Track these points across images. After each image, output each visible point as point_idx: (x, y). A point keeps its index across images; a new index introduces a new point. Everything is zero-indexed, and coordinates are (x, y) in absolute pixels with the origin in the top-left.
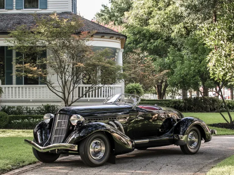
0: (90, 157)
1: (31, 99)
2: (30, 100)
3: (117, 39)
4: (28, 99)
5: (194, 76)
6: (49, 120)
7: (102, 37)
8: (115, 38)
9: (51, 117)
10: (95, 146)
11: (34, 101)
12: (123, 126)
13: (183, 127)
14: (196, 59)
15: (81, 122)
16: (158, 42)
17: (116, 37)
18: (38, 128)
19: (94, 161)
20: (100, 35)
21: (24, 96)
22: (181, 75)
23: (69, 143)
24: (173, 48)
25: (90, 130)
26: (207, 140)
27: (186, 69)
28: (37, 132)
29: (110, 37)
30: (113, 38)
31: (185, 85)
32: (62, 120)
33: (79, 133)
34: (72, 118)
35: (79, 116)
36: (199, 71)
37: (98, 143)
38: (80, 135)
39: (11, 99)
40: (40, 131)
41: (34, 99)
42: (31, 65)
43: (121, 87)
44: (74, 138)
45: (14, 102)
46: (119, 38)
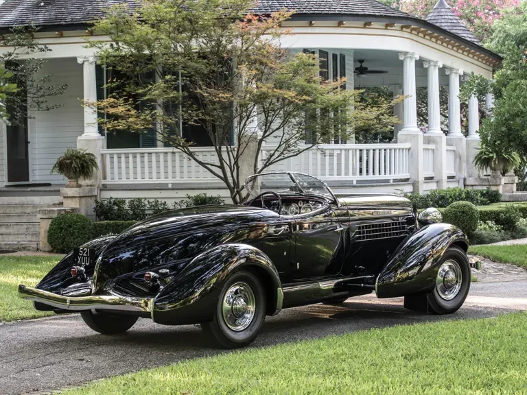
1: (170, 181)
2: (167, 184)
3: (404, 29)
4: (162, 181)
7: (340, 24)
8: (397, 26)
11: (176, 188)
17: (401, 25)
20: (335, 20)
21: (154, 174)
29: (387, 26)
39: (124, 181)
41: (178, 180)
43: (409, 149)
45: (130, 190)
46: (407, 27)
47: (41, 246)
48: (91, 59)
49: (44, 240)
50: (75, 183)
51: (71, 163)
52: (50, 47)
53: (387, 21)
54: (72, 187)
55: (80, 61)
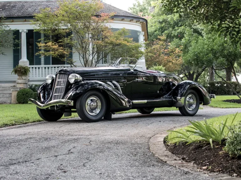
0: (86, 112)
3: (137, 22)
5: (207, 54)
6: (51, 80)
7: (122, 20)
9: (52, 78)
10: (91, 103)
12: (121, 86)
13: (181, 90)
14: (209, 38)
15: (79, 81)
16: (182, 29)
17: (136, 20)
18: (41, 89)
19: (90, 117)
20: (120, 18)
22: (195, 53)
23: (67, 99)
24: (189, 29)
25: (86, 87)
26: (206, 103)
27: (199, 47)
28: (40, 92)
29: (130, 20)
30: (133, 21)
31: (199, 63)
32: (62, 79)
33: (76, 90)
34: (70, 77)
35: (77, 75)
36: (212, 50)
37: (94, 100)
38: (77, 92)
39: (38, 78)
40: (43, 91)
42: (53, 44)
44: (72, 95)
45: (40, 81)
46: (139, 21)
47: (12, 102)
48: (25, 31)
49: (13, 99)
50: (21, 78)
51: (21, 70)
52: (9, 26)
53: (131, 19)
54: (21, 79)
55: (20, 31)
